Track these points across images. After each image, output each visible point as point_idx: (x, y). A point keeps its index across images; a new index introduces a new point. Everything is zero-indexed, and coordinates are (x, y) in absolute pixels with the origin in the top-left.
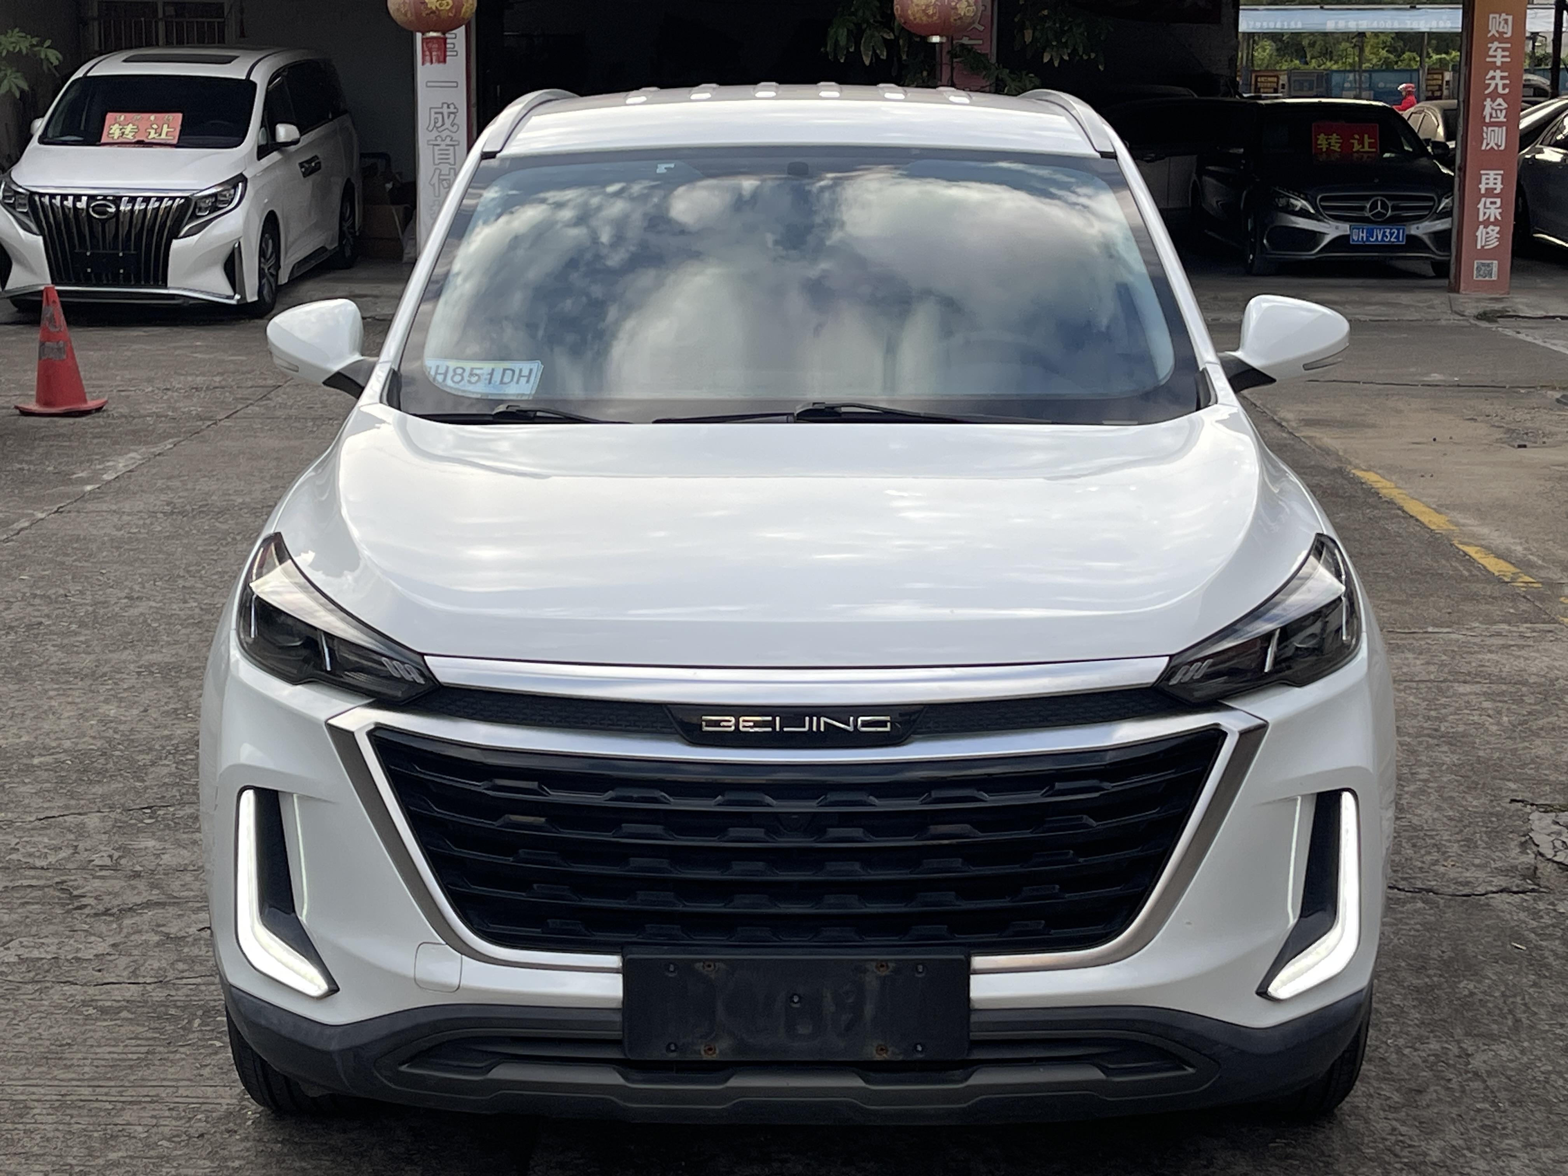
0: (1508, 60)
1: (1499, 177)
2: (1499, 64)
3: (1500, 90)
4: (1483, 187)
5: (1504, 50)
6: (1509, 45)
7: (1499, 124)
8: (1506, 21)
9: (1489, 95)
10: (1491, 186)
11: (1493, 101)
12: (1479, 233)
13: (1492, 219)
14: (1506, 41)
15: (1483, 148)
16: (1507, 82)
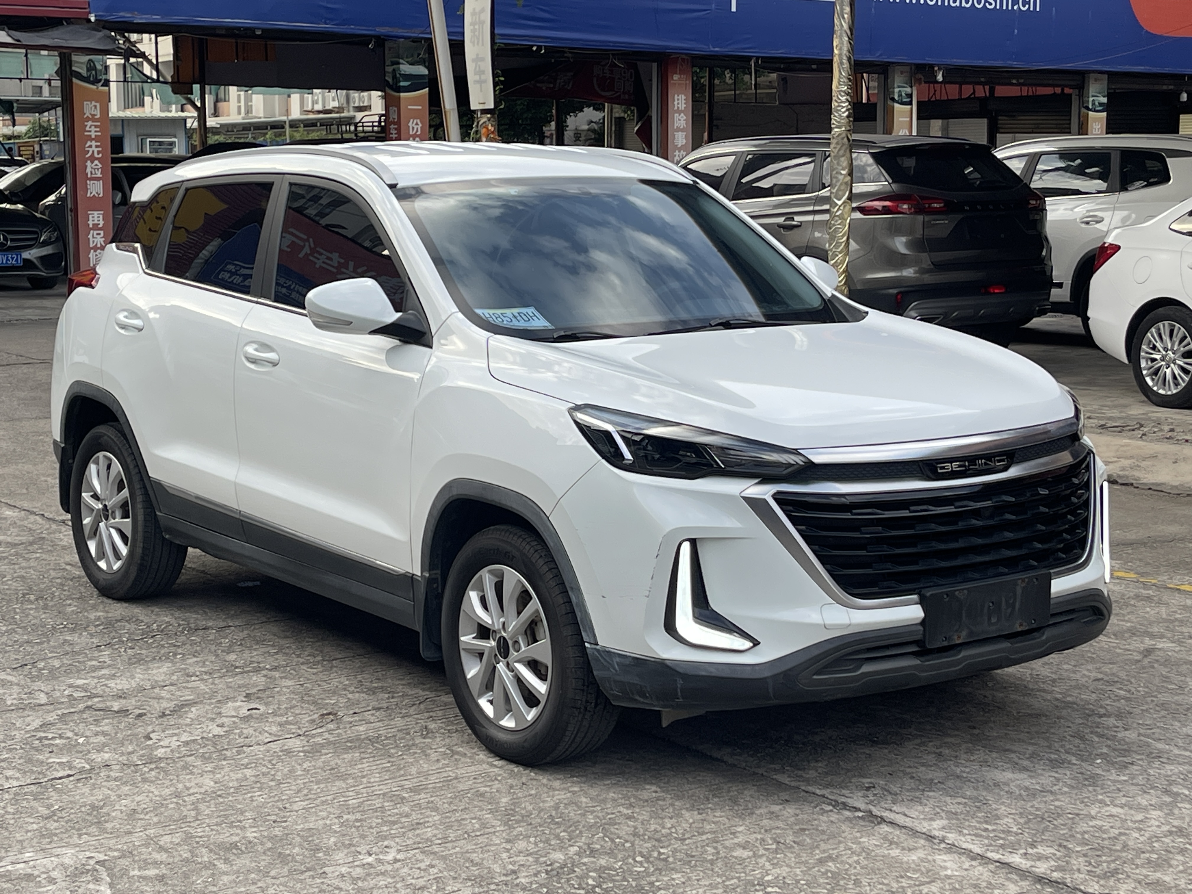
0: (99, 134)
1: (101, 216)
2: (93, 137)
3: (96, 155)
4: (91, 223)
5: (96, 126)
6: (99, 124)
7: (98, 179)
8: (95, 106)
9: (88, 158)
10: (96, 222)
11: (92, 162)
12: (91, 256)
13: (99, 245)
14: (97, 120)
15: (88, 195)
16: (100, 149)
